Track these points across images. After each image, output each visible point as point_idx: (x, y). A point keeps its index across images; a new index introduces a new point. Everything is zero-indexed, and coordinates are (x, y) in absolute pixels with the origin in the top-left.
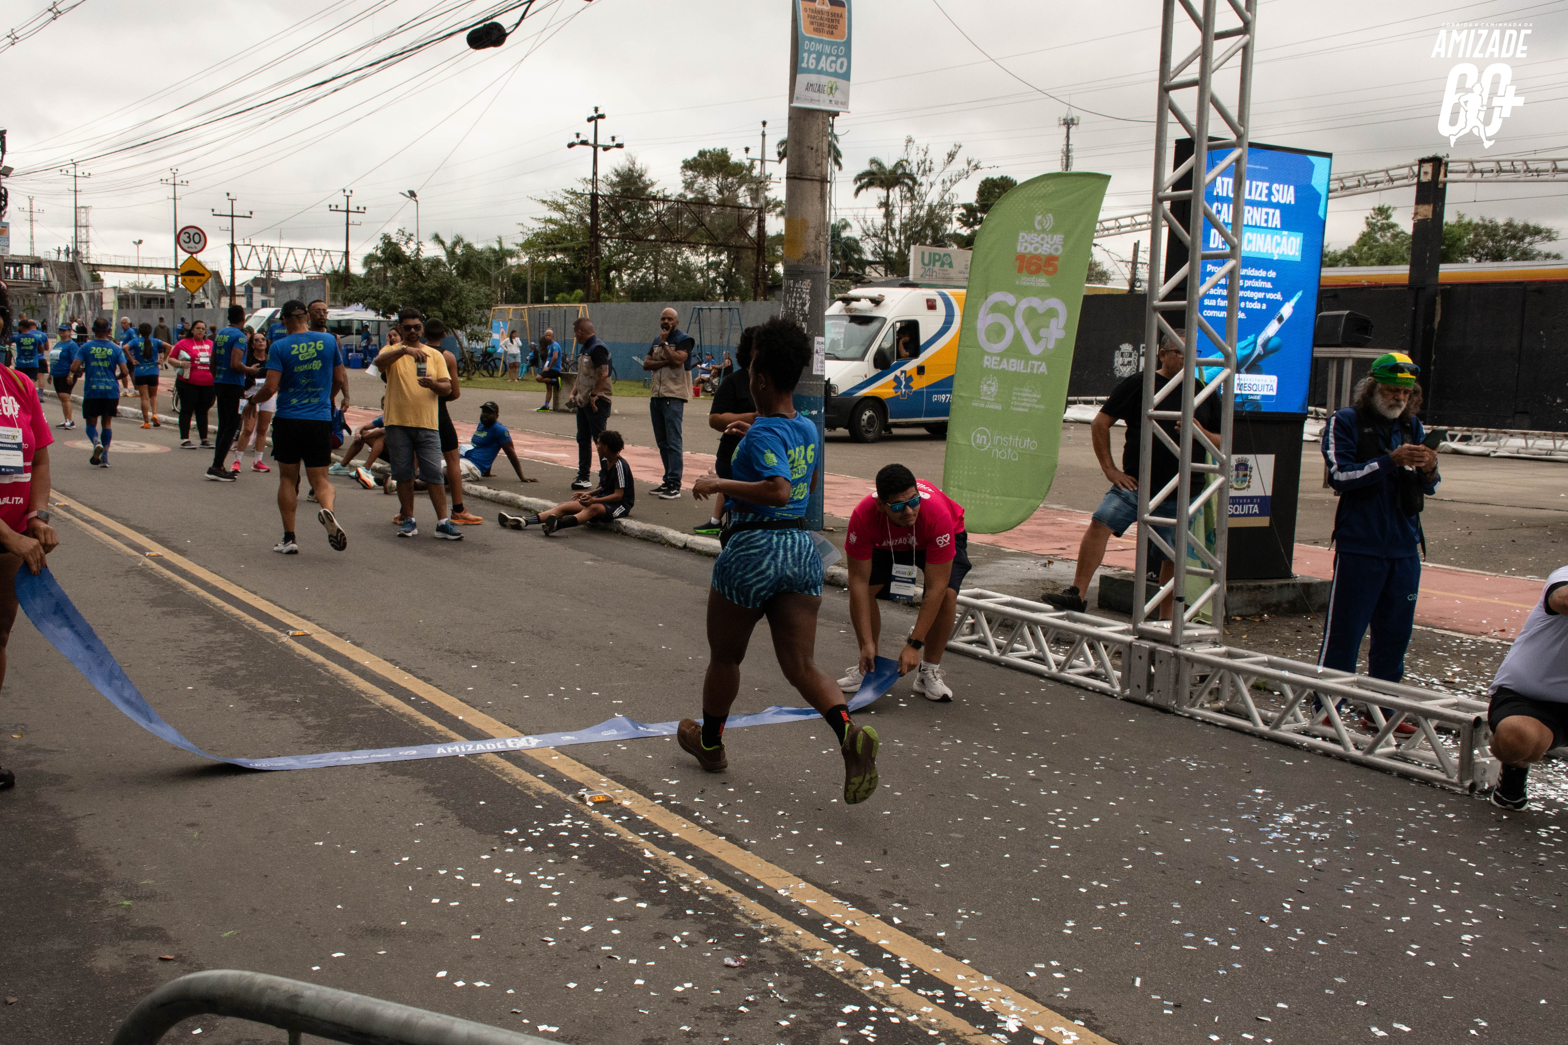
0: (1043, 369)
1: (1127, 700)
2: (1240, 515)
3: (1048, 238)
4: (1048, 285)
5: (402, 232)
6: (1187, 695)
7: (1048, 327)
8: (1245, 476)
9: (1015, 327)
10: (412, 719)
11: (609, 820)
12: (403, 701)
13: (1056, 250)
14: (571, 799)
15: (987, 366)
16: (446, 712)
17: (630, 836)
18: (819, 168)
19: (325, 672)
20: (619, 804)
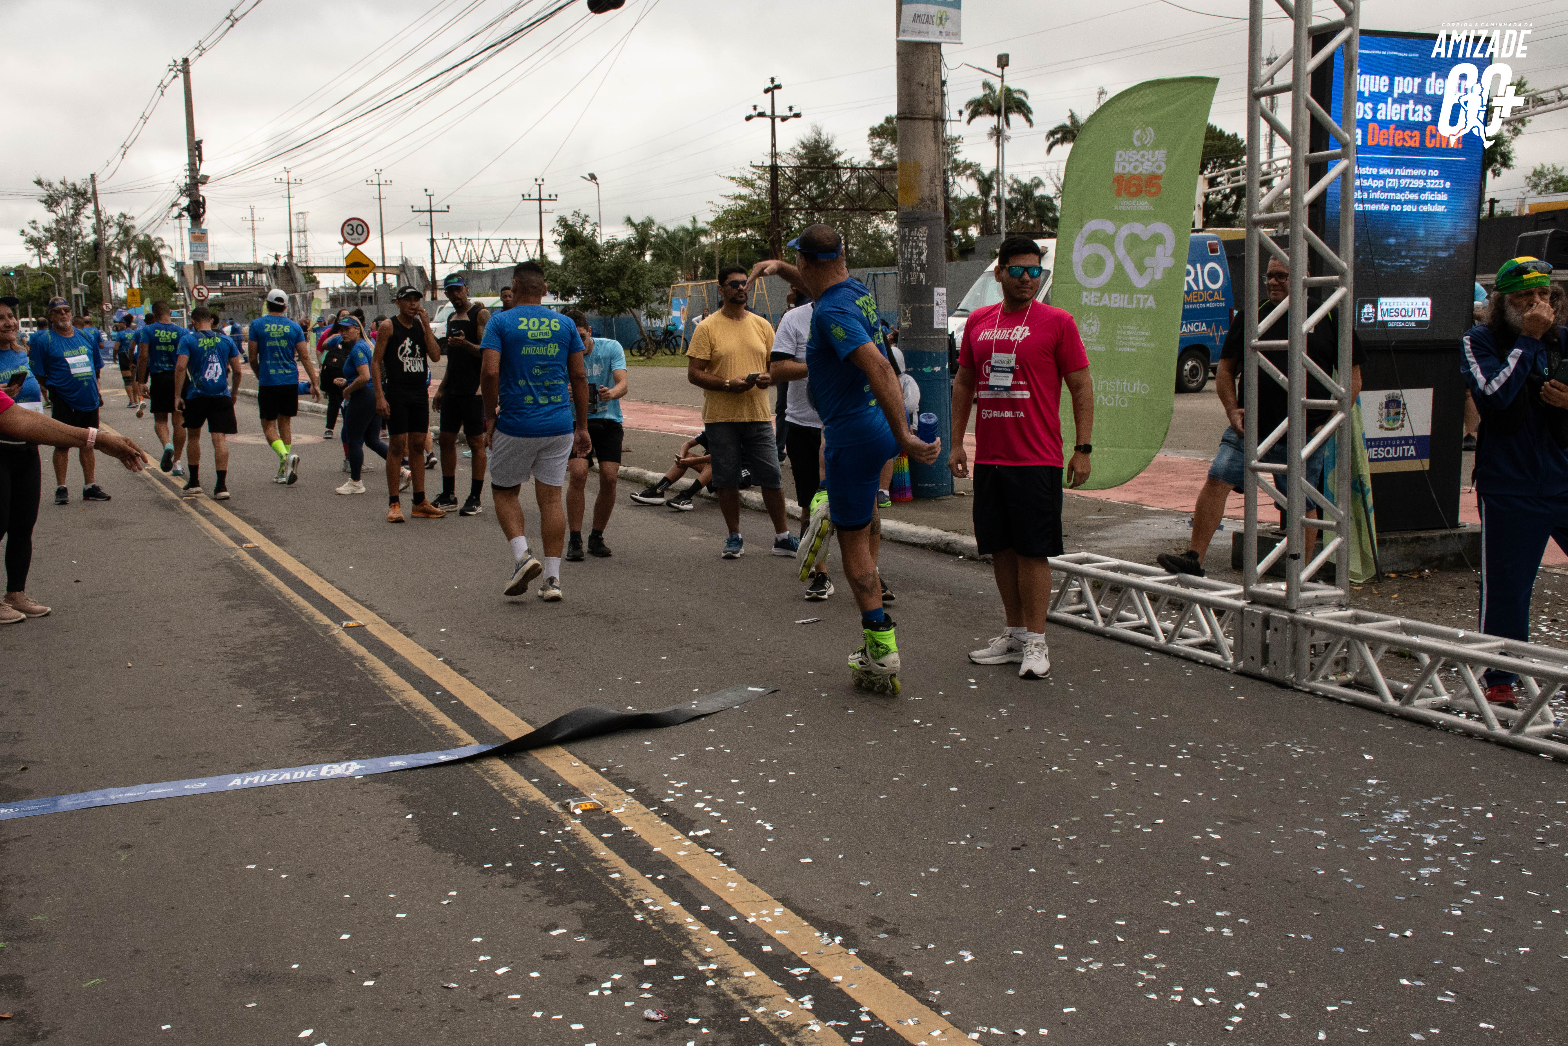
0: (1151, 302)
1: (1241, 673)
2: (1393, 459)
3: (1148, 154)
4: (1151, 208)
5: (576, 213)
6: (1308, 667)
7: (1153, 255)
8: (1398, 414)
9: (1116, 258)
10: (426, 717)
11: (588, 832)
12: (427, 697)
13: (1159, 167)
14: (555, 807)
15: (1086, 303)
16: (467, 707)
17: (603, 852)
18: (931, 106)
19: (361, 665)
20: (608, 812)
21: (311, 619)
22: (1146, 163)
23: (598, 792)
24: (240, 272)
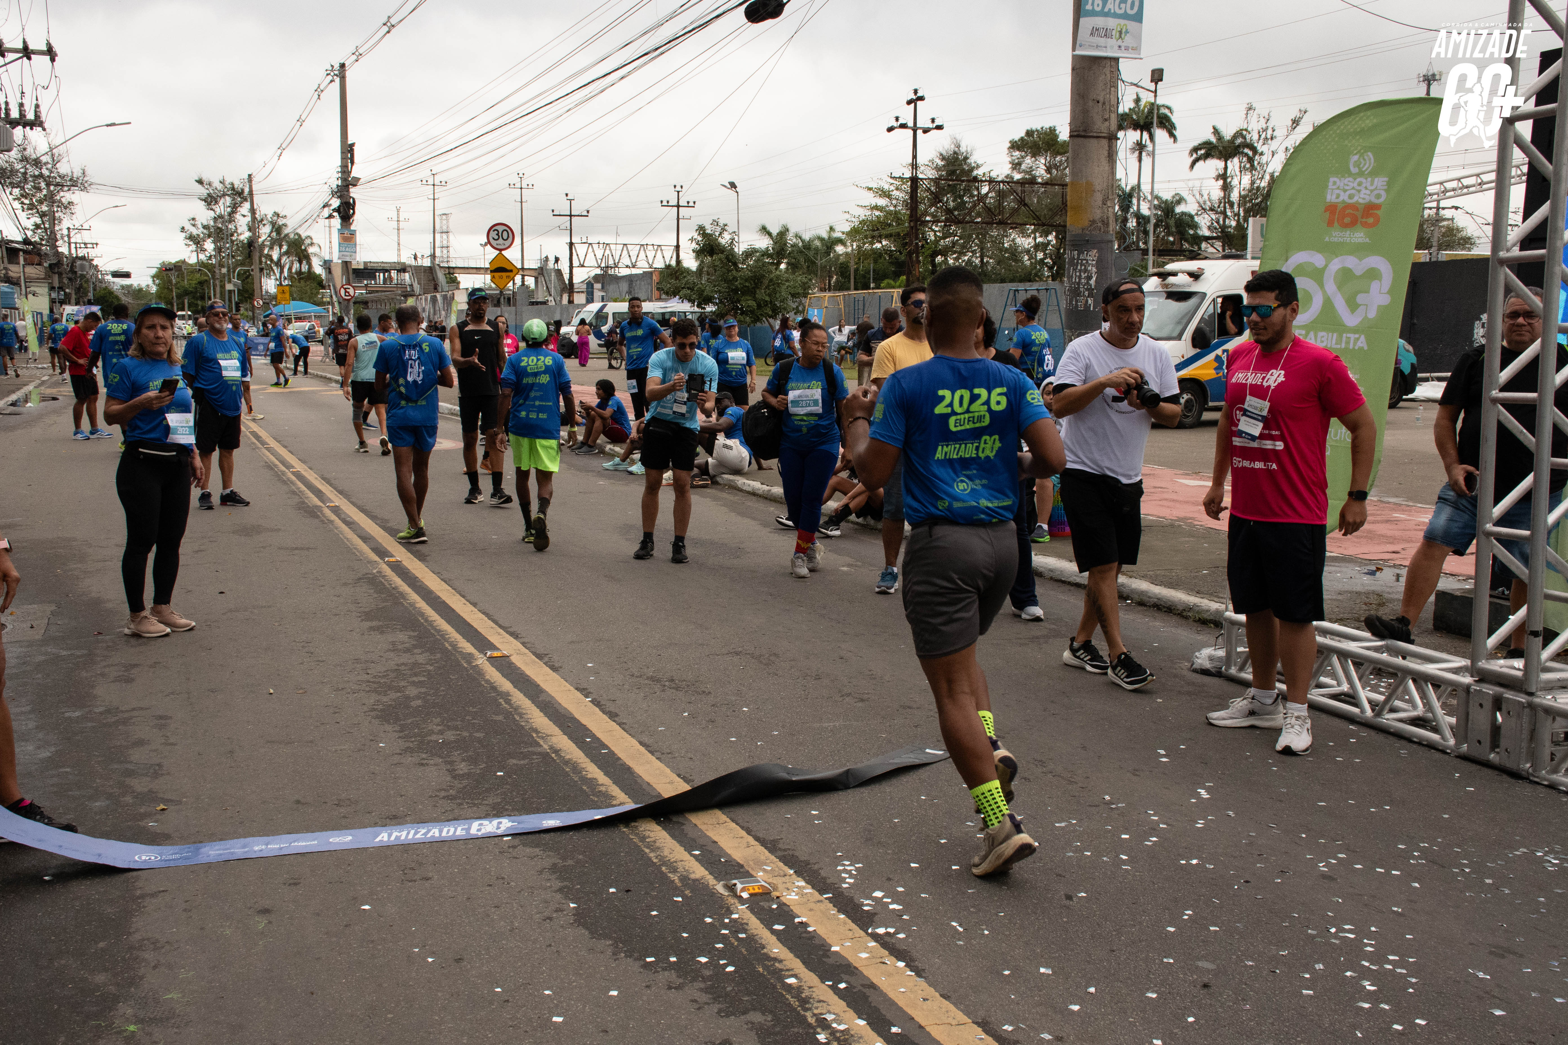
0: (1362, 343)
1: (1464, 757)
3: (1366, 182)
4: (1367, 240)
5: (715, 223)
6: (1547, 757)
7: (1367, 292)
9: (1324, 293)
10: (576, 768)
11: (758, 922)
12: (576, 743)
13: (1378, 196)
14: (720, 888)
16: (619, 759)
17: (776, 949)
18: (1107, 123)
19: (506, 703)
20: (778, 897)
21: (454, 646)
22: (1364, 191)
23: (765, 871)
24: (385, 271)
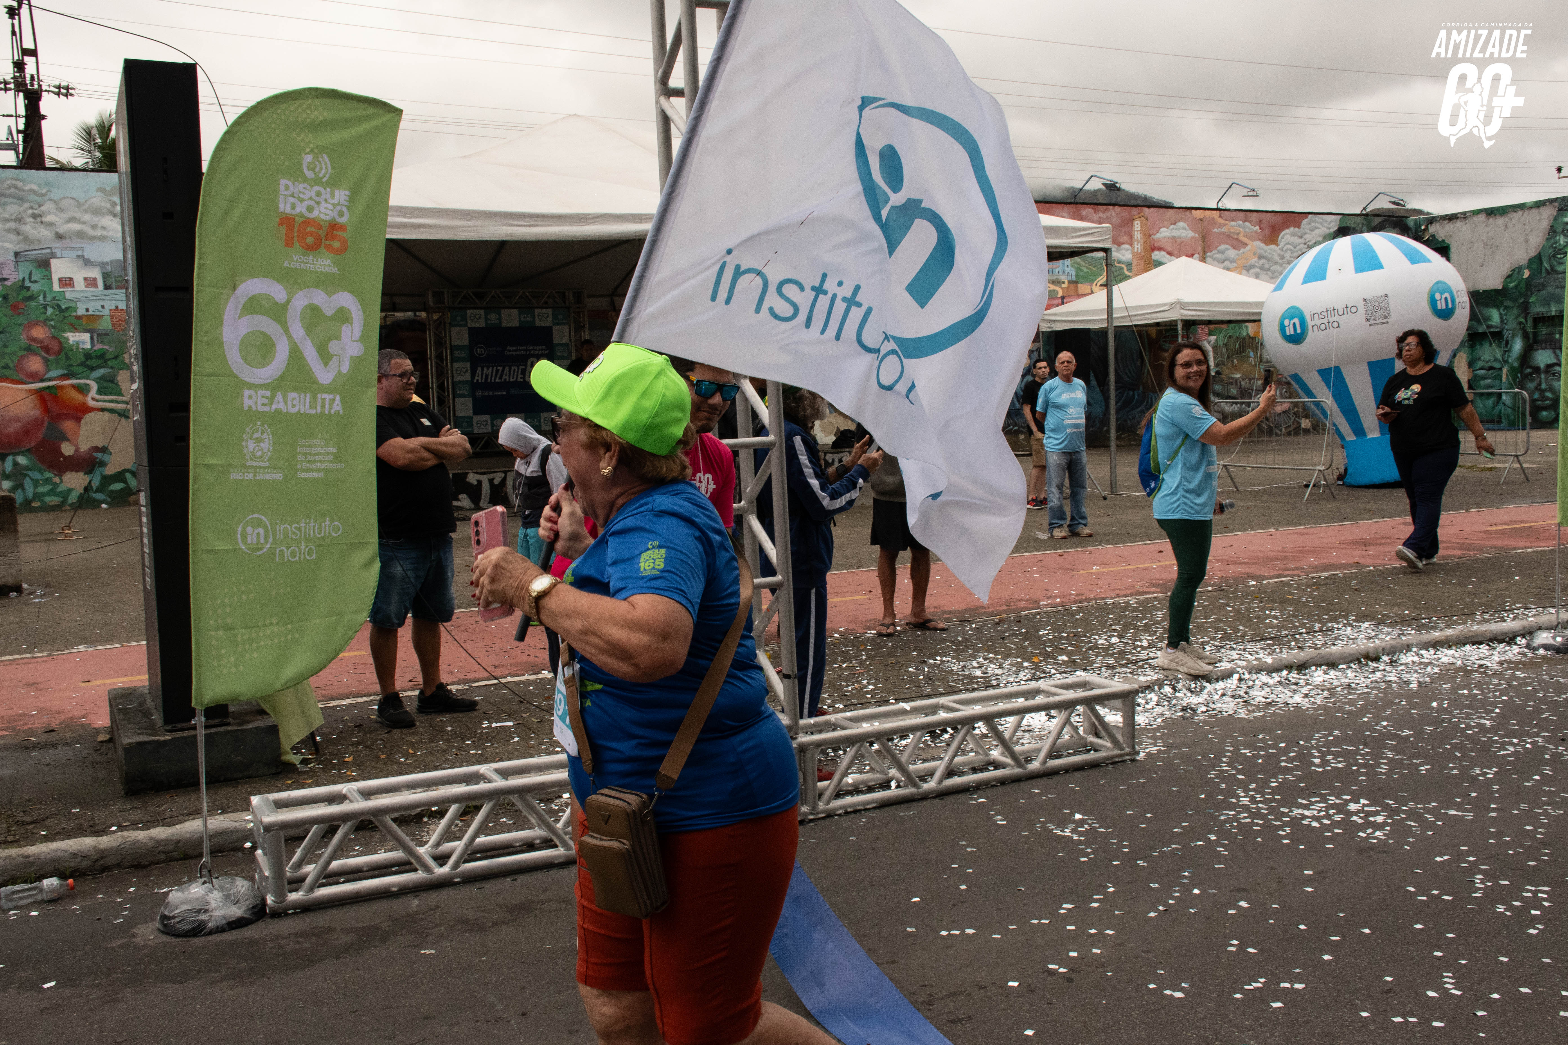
0: (338, 405)
3: (326, 193)
4: (335, 270)
7: (338, 338)
9: (291, 339)
13: (341, 214)
15: (250, 407)
22: (324, 204)
